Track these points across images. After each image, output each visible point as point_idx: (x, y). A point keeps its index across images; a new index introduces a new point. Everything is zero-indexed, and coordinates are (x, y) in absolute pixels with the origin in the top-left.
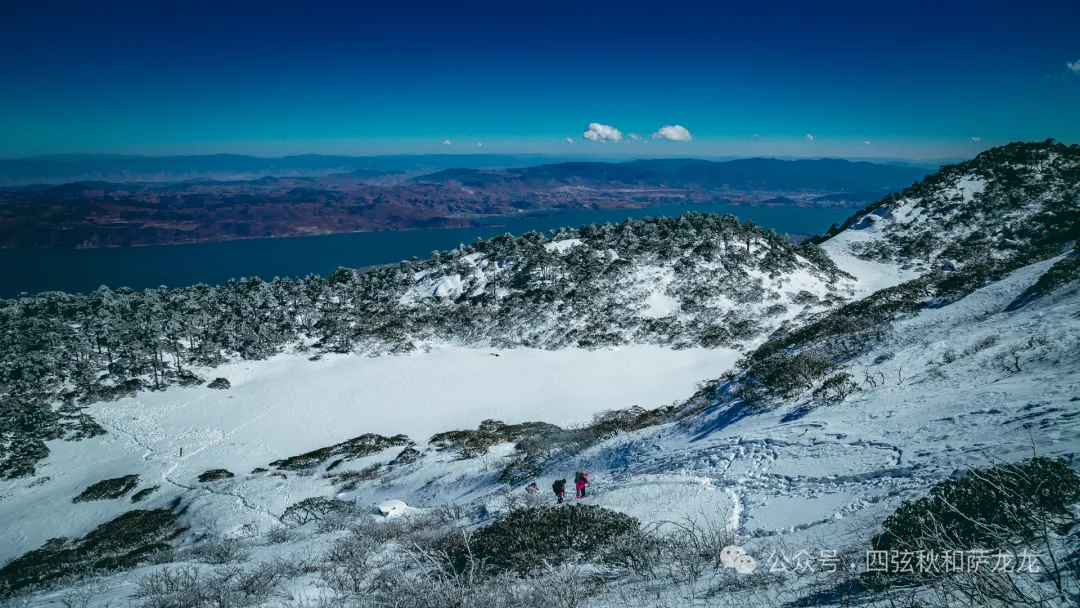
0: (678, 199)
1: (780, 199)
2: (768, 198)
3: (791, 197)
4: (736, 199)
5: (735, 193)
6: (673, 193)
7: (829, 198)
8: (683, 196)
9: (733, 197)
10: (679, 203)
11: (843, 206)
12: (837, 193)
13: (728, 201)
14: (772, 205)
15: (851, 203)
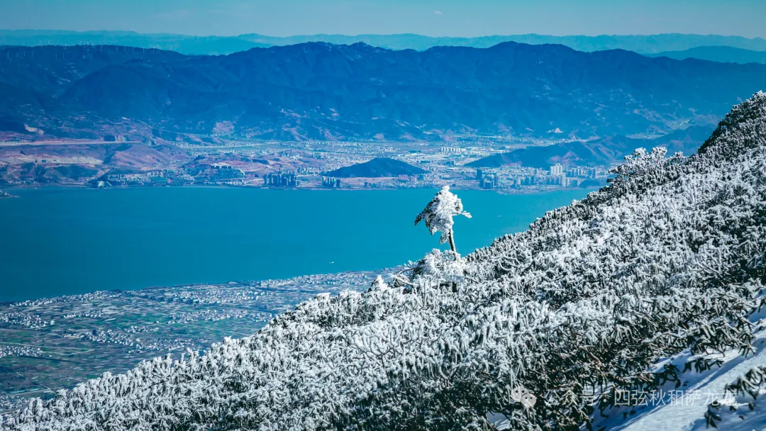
0: (77, 171)
1: (382, 166)
2: (347, 162)
3: (411, 158)
4: (253, 168)
5: (252, 148)
6: (60, 151)
7: (513, 157)
8: (92, 161)
9: (246, 160)
10: (82, 182)
11: (557, 182)
12: (540, 143)
13: (229, 173)
14: (357, 182)
15: (582, 170)
